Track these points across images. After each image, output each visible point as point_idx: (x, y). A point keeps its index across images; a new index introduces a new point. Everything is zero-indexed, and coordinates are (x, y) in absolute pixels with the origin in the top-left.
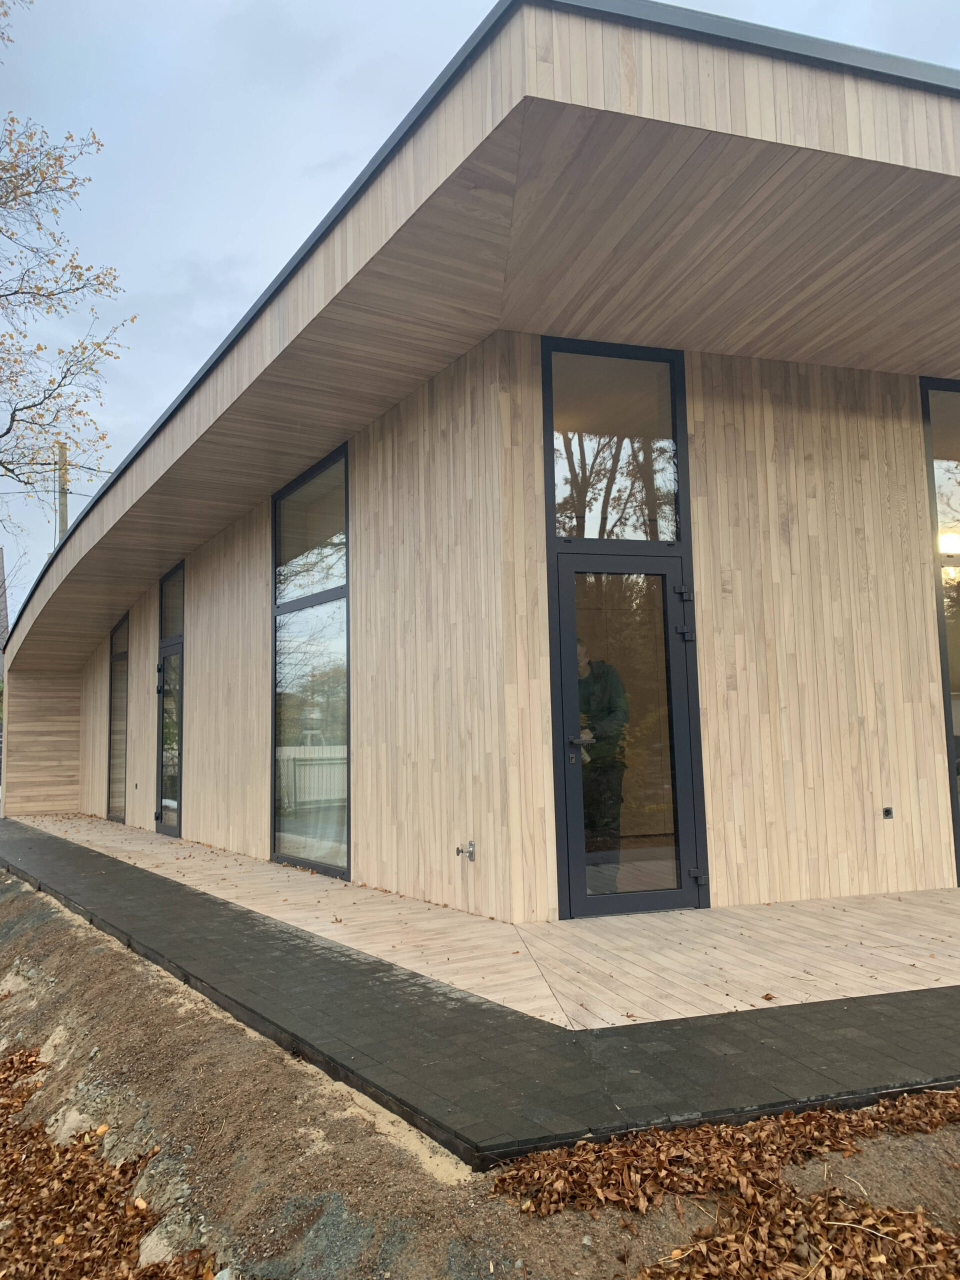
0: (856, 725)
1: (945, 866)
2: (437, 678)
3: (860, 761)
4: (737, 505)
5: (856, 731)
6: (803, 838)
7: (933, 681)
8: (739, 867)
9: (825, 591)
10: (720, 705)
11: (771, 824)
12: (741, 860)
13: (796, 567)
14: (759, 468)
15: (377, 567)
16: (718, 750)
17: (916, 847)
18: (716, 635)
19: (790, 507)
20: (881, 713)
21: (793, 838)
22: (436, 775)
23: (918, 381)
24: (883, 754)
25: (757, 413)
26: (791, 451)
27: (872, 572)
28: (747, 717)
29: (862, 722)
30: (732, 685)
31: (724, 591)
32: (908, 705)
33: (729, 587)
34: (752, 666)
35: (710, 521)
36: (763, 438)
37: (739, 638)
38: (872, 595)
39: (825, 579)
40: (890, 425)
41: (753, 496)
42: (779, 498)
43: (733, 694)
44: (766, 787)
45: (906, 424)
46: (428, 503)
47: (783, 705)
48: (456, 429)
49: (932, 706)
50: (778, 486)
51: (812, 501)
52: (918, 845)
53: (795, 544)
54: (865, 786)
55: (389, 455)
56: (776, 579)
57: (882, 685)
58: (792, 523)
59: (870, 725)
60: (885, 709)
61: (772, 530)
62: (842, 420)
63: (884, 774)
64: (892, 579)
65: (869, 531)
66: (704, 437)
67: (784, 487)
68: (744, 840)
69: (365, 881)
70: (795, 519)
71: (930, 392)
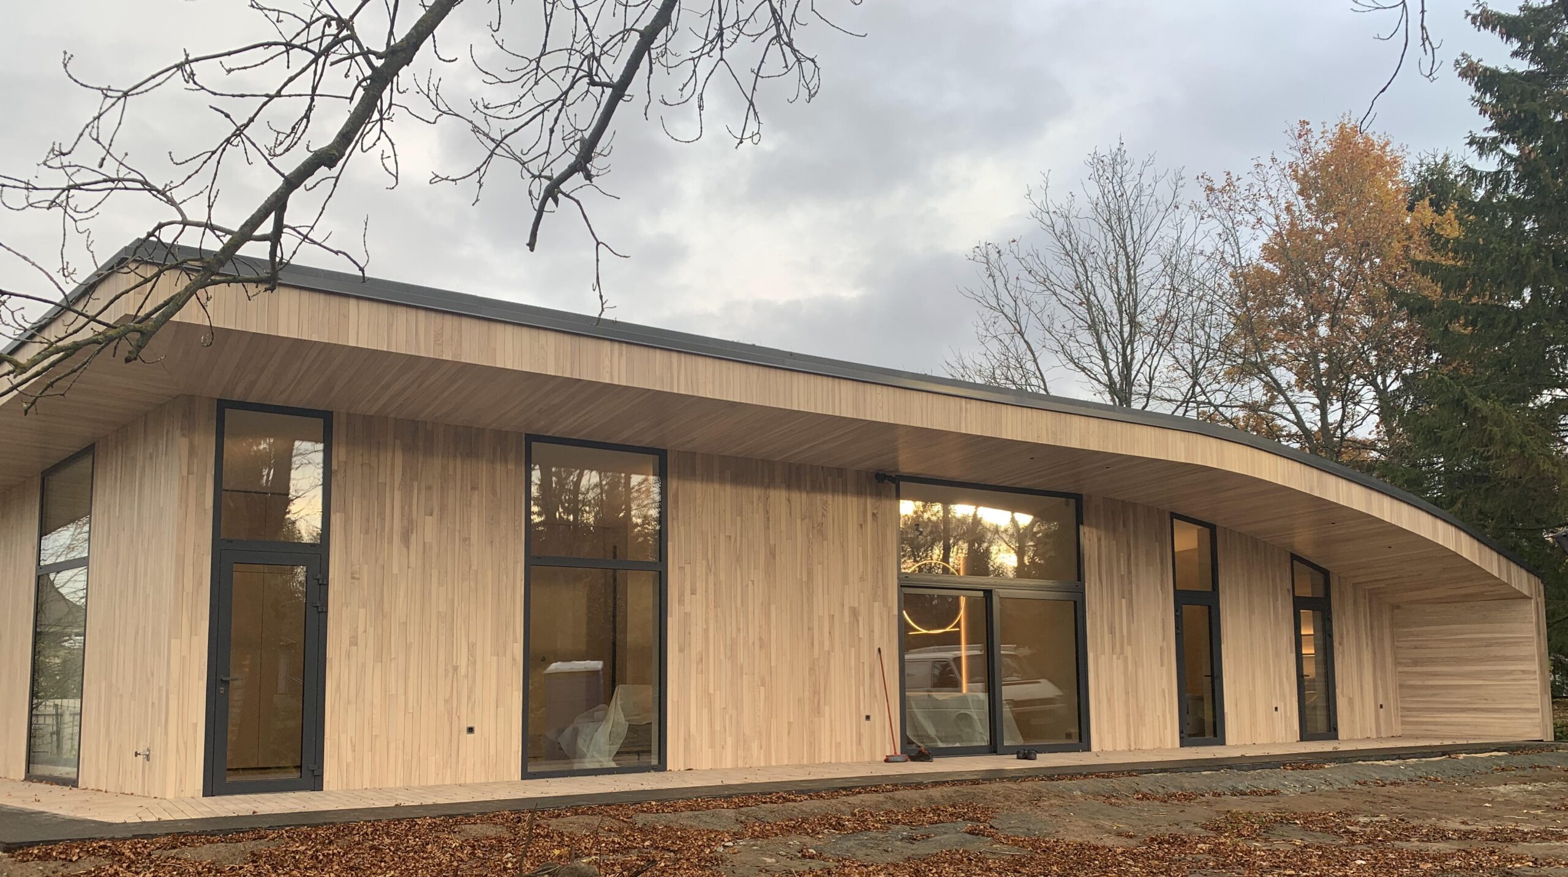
0: (451, 671)
1: (513, 767)
2: (137, 633)
3: (451, 696)
4: (368, 520)
5: (450, 674)
6: (401, 746)
7: (516, 642)
8: (348, 765)
9: (435, 579)
10: (343, 657)
11: (376, 736)
12: (350, 759)
13: (413, 564)
14: (387, 495)
15: (108, 545)
16: (339, 686)
17: (491, 753)
18: (344, 608)
19: (411, 522)
20: (472, 662)
21: (392, 746)
22: (133, 703)
23: (524, 436)
24: (471, 691)
25: (390, 455)
26: (415, 483)
27: (474, 567)
28: (364, 665)
29: (456, 669)
30: (354, 641)
31: (353, 578)
32: (495, 658)
33: (357, 576)
34: (371, 630)
35: (345, 531)
36: (392, 474)
37: (362, 611)
38: (472, 584)
39: (435, 573)
40: (499, 467)
41: (382, 515)
42: (402, 515)
43: (354, 648)
44: (374, 712)
45: (511, 467)
46: (139, 504)
47: (393, 657)
48: (157, 456)
49: (514, 659)
50: (403, 508)
51: (429, 519)
52: (492, 752)
53: (413, 547)
54: (454, 712)
55: (119, 463)
56: (395, 570)
57: (474, 645)
58: (412, 533)
59: (463, 671)
60: (475, 661)
61: (395, 537)
62: (459, 462)
63: (470, 704)
64: (490, 573)
65: (474, 539)
66: (345, 472)
67: (407, 508)
68: (353, 746)
69: (87, 785)
70: (415, 531)
71: (533, 443)
